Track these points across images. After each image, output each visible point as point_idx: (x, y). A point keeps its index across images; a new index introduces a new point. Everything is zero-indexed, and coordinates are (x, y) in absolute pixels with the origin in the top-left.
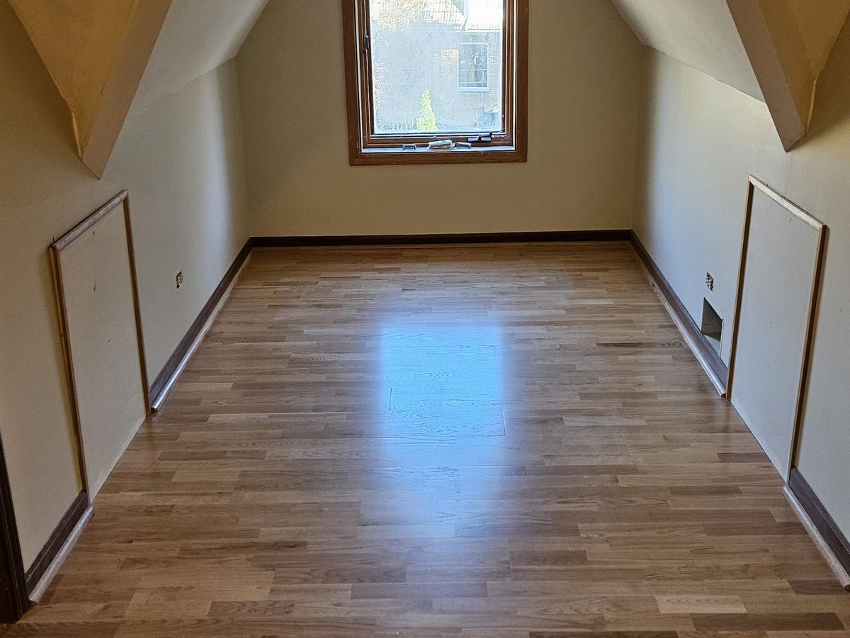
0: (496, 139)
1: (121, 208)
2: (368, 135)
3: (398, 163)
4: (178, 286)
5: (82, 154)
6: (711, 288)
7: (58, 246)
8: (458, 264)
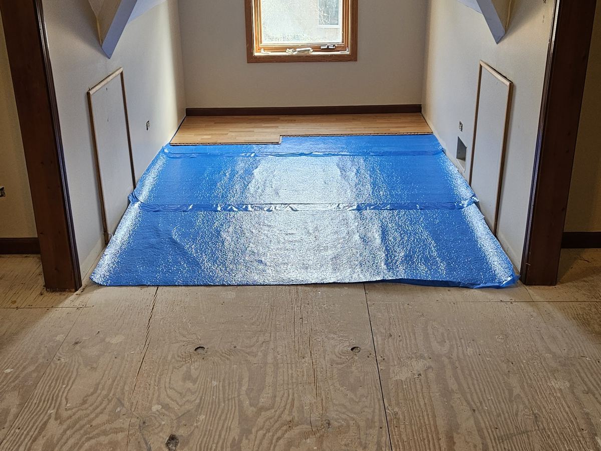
0: (338, 47)
1: (119, 77)
2: (259, 44)
3: (277, 62)
4: (147, 129)
5: (102, 42)
6: (461, 130)
7: (91, 92)
8: (314, 124)
